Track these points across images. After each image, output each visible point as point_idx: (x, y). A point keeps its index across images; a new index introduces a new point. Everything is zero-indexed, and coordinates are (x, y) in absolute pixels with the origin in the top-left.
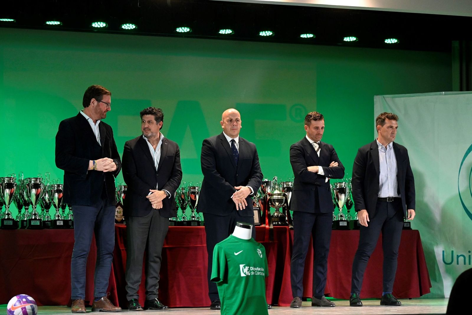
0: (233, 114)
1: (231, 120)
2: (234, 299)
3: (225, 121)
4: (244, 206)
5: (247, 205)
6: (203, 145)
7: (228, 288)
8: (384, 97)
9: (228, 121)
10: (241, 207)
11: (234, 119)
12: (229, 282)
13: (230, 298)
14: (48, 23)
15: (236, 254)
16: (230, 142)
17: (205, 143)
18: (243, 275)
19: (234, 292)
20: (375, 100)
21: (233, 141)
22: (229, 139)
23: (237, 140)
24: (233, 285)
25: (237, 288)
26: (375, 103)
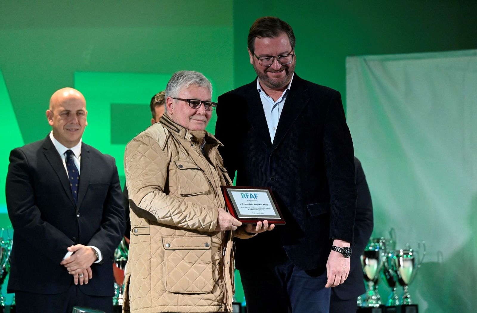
0: (72, 100)
1: (68, 113)
3: (56, 113)
4: (87, 279)
5: (91, 278)
6: (11, 160)
8: (365, 60)
9: (61, 114)
10: (82, 280)
11: (73, 111)
16: (64, 154)
17: (14, 158)
20: (348, 65)
21: (69, 154)
22: (61, 149)
23: (77, 150)
26: (347, 71)
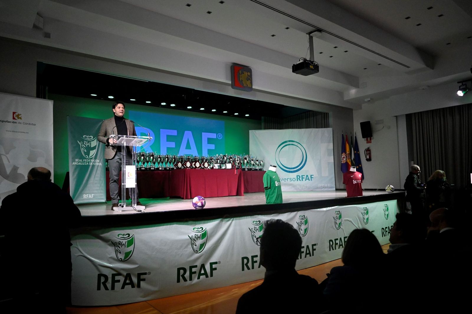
2: (273, 195)
7: (270, 191)
12: (271, 188)
13: (272, 194)
14: (131, 100)
15: (274, 177)
18: (276, 185)
19: (273, 193)
24: (273, 189)
25: (274, 191)
